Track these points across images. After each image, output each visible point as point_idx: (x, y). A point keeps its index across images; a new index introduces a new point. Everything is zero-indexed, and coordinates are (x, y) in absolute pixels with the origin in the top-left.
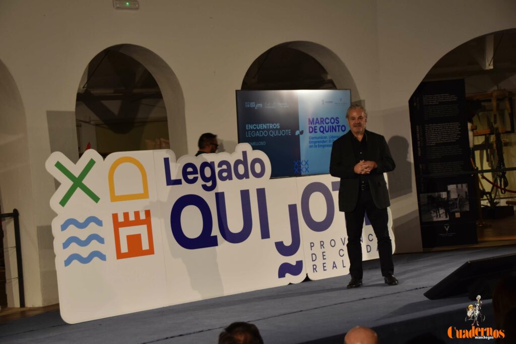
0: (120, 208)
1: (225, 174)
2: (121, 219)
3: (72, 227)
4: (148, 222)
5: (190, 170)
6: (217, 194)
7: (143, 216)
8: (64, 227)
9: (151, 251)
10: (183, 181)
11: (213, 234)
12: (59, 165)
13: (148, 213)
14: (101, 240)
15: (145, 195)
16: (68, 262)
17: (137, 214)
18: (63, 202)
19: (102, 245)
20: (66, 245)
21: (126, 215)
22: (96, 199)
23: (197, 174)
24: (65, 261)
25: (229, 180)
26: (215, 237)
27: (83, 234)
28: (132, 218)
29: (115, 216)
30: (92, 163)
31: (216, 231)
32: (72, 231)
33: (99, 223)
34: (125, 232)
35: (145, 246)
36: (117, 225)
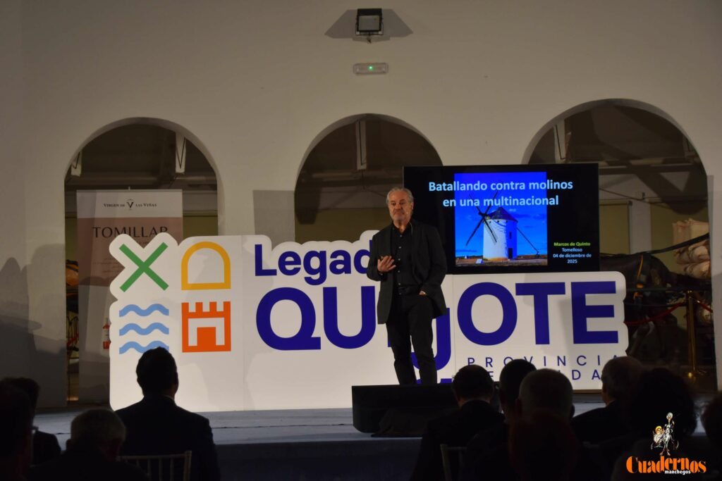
0: (192, 298)
1: (340, 267)
2: (192, 309)
3: (132, 314)
4: (226, 314)
5: (290, 259)
6: (326, 290)
7: (220, 308)
8: (123, 313)
9: (227, 347)
10: (279, 272)
11: (315, 335)
12: (124, 249)
13: (227, 305)
14: (165, 330)
15: (226, 285)
16: (123, 350)
17: (213, 305)
18: (125, 287)
19: (166, 335)
20: (123, 332)
21: (199, 305)
22: (164, 285)
23: (300, 264)
24: (120, 349)
25: (346, 273)
26: (318, 339)
27: (144, 322)
28: (206, 309)
29: (185, 306)
30: (163, 247)
31: (319, 331)
32: (132, 317)
33: (165, 311)
34: (194, 324)
35: (220, 341)
36: (186, 315)
